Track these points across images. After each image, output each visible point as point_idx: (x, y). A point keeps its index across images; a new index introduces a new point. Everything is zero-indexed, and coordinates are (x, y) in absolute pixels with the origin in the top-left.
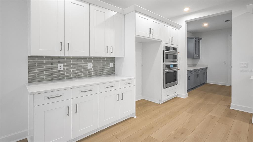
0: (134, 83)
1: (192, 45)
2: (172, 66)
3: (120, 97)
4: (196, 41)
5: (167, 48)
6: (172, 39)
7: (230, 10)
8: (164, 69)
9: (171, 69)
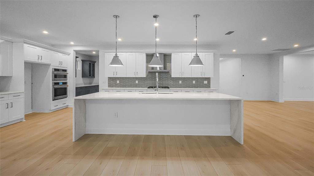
0: (23, 96)
1: (87, 67)
2: (61, 84)
3: (10, 105)
4: (90, 64)
5: (56, 70)
6: (61, 63)
7: (98, 49)
8: (53, 86)
9: (61, 86)
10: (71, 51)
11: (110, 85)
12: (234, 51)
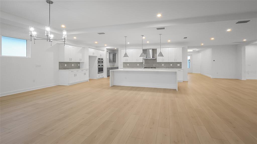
0: (88, 70)
2: (101, 66)
4: (113, 54)
5: (99, 59)
6: (101, 55)
7: (118, 47)
8: (98, 67)
9: (101, 67)
10: (105, 49)
11: (124, 67)
12: (202, 44)
